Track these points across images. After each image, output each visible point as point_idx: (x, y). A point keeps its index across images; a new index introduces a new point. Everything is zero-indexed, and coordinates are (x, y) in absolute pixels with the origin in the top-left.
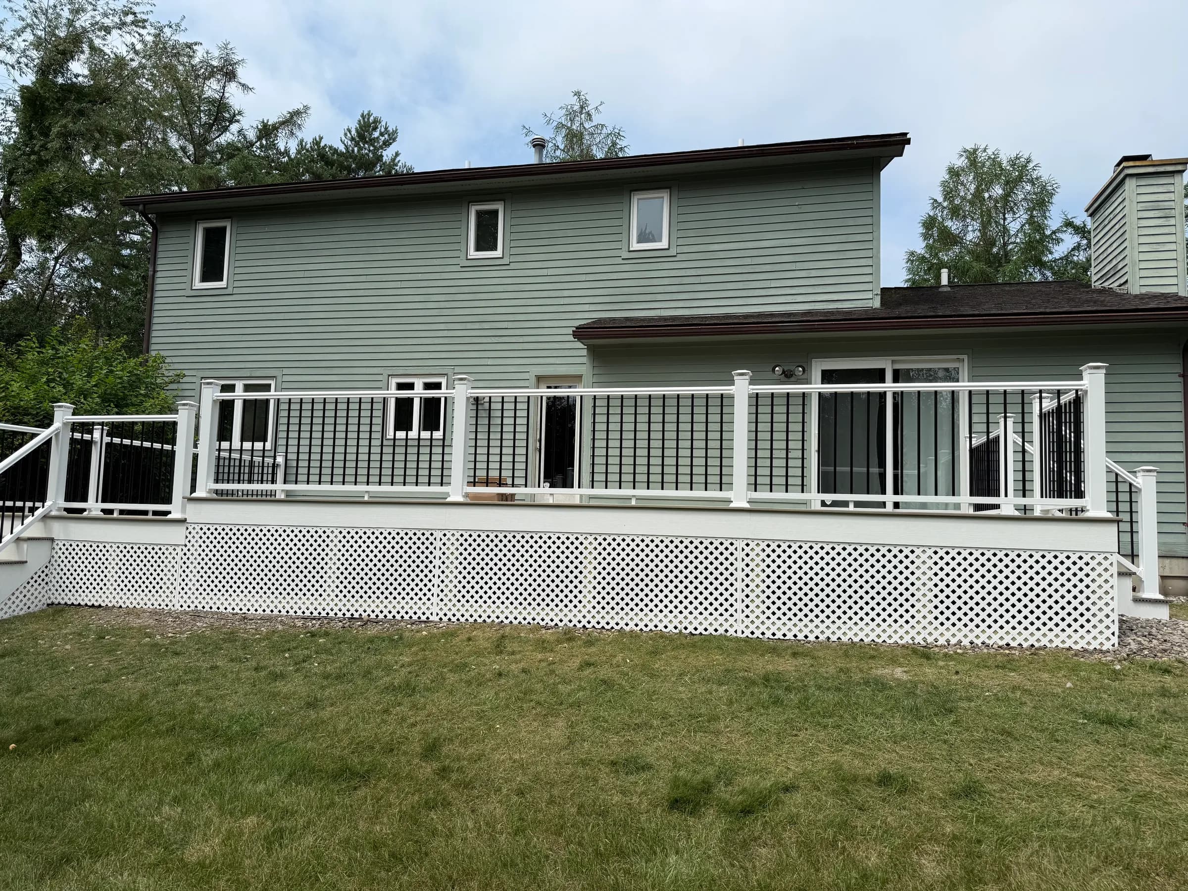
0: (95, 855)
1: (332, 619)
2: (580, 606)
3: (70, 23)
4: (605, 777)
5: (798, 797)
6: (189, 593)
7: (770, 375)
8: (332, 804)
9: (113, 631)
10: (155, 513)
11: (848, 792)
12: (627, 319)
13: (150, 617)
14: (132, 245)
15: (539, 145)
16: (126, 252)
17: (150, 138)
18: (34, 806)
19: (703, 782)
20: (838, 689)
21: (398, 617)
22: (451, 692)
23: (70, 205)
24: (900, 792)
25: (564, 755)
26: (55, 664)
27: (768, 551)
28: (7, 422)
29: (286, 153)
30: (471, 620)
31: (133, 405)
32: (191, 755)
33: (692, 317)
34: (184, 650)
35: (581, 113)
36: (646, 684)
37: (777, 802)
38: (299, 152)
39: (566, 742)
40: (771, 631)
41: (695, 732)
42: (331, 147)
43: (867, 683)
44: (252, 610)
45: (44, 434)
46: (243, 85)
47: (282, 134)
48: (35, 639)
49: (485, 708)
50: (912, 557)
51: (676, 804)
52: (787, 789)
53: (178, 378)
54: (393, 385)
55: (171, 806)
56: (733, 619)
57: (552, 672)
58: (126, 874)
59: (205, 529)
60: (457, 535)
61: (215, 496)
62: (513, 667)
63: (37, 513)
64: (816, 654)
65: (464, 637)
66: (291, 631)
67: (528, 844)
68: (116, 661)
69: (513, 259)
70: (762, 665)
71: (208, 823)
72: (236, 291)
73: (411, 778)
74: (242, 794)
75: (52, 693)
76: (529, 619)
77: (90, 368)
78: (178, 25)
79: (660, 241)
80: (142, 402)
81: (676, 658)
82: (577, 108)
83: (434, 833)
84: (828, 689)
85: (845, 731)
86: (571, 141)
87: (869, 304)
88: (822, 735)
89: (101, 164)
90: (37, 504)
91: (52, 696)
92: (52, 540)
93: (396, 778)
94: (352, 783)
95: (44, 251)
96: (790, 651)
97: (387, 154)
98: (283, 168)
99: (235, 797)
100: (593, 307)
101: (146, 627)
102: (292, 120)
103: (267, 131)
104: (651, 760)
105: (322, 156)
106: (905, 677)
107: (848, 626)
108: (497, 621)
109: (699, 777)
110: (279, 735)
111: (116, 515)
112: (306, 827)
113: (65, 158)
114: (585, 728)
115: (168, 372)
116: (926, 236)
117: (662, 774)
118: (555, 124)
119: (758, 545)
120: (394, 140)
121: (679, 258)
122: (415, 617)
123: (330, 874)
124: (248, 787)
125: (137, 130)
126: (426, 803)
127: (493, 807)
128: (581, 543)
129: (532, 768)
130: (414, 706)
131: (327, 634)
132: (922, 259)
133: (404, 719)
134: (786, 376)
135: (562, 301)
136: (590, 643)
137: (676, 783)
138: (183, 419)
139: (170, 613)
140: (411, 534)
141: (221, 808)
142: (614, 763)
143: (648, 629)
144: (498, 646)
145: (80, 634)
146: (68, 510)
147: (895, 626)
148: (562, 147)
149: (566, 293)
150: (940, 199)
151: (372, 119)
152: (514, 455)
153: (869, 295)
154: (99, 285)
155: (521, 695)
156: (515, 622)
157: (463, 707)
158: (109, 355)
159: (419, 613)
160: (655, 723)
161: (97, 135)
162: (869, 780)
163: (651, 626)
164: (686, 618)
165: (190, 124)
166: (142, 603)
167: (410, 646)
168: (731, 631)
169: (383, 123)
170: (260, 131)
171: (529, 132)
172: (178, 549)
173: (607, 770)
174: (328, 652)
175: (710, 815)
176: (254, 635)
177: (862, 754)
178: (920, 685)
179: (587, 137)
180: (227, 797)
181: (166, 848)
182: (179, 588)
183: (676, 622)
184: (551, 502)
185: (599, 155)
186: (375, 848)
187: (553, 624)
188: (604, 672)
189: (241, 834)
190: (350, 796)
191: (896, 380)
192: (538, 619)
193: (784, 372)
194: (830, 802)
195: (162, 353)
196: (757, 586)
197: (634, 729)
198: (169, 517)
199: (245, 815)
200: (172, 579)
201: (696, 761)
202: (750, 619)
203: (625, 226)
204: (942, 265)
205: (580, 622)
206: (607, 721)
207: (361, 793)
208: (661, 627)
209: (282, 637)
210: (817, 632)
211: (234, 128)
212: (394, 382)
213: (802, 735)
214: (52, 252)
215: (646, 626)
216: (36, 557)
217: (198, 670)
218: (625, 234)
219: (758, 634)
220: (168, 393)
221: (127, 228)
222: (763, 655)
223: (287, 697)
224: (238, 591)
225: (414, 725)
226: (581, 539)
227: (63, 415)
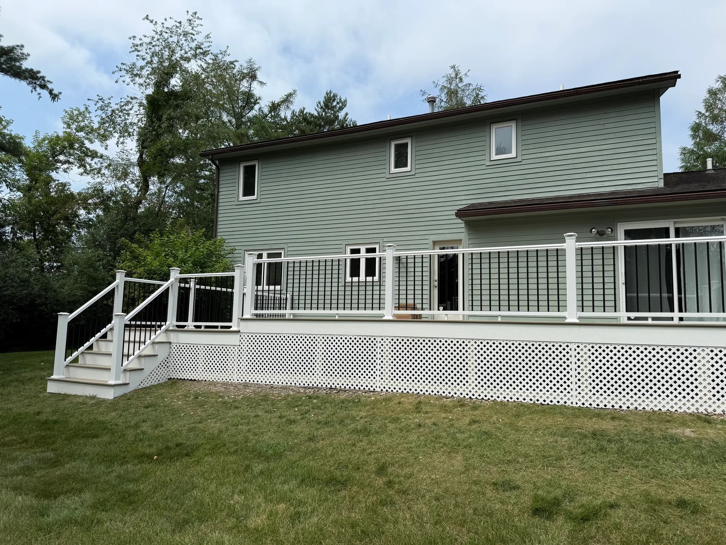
0: (201, 520)
1: (320, 389)
2: (467, 385)
3: (170, 59)
4: (489, 492)
5: (620, 512)
6: (242, 373)
7: (589, 234)
8: (327, 499)
9: (203, 394)
10: (222, 327)
11: (655, 511)
12: (490, 203)
13: (221, 386)
14: (205, 177)
15: (432, 101)
16: (202, 181)
17: (212, 117)
18: (168, 491)
19: (555, 499)
20: (645, 442)
21: (357, 388)
22: (391, 435)
23: (173, 157)
24: (693, 513)
25: (463, 477)
26: (174, 412)
27: (593, 350)
28: (146, 278)
29: (285, 119)
30: (400, 391)
31: (209, 267)
32: (248, 467)
33: (533, 200)
34: (240, 405)
35: (456, 78)
36: (513, 436)
37: (605, 515)
38: (292, 118)
39: (463, 470)
40: (596, 403)
41: (547, 466)
42: (310, 114)
43: (665, 438)
44: (276, 383)
45: (166, 285)
46: (261, 82)
47: (282, 108)
48: (163, 398)
49: (412, 446)
50: (695, 354)
51: (537, 512)
52: (612, 506)
53: (232, 251)
54: (348, 251)
55: (238, 495)
56: (570, 395)
57: (452, 425)
58: (217, 532)
59: (250, 336)
60: (390, 340)
61: (255, 317)
62: (427, 421)
63: (163, 328)
64: (629, 418)
65: (397, 401)
66: (298, 395)
67: (443, 531)
68: (205, 411)
69: (417, 171)
70: (591, 425)
71: (259, 506)
72: (262, 201)
73: (370, 485)
74: (276, 490)
75: (173, 429)
76: (435, 392)
77: (187, 247)
78: (225, 52)
79: (511, 152)
80: (214, 265)
81: (532, 419)
82: (453, 75)
83: (386, 520)
84: (638, 442)
85: (651, 470)
86: (450, 96)
87: (656, 185)
88: (635, 472)
89: (188, 134)
90: (163, 323)
91: (173, 430)
92: (170, 343)
93: (362, 486)
94: (337, 487)
95: (161, 183)
96: (609, 416)
97: (341, 115)
98: (283, 128)
99: (272, 492)
100: (467, 197)
101: (221, 392)
102: (287, 99)
103: (274, 107)
104: (519, 483)
105: (305, 119)
106: (693, 435)
107: (650, 400)
108: (415, 392)
109: (552, 496)
110: (293, 457)
111: (203, 329)
112: (312, 512)
113: (170, 132)
114: (476, 461)
115: (226, 248)
116: (694, 137)
117: (527, 492)
118: (440, 86)
119: (585, 346)
120: (345, 106)
121: (523, 162)
122: (367, 389)
123: (327, 540)
124: (279, 486)
125: (206, 113)
126: (381, 502)
127: (420, 507)
128: (467, 345)
129: (444, 484)
130: (370, 442)
131: (317, 397)
132: (692, 152)
133: (364, 450)
134: (600, 235)
135: (448, 195)
136: (475, 408)
137: (536, 498)
138: (237, 274)
139: (232, 384)
140: (363, 339)
141: (265, 498)
142: (495, 484)
143: (512, 400)
144: (417, 408)
145: (185, 396)
146: (178, 326)
147: (684, 401)
148: (445, 100)
149: (450, 190)
150: (703, 111)
151: (332, 95)
152: (422, 290)
153: (656, 179)
154: (188, 200)
155: (434, 439)
156: (427, 393)
157: (399, 444)
158: (196, 239)
159: (369, 386)
160: (520, 460)
161: (186, 118)
162: (670, 503)
163: (514, 398)
164: (538, 393)
165: (233, 107)
166: (217, 378)
167: (365, 406)
168: (569, 403)
169: (339, 97)
170: (270, 107)
171: (424, 93)
172: (236, 348)
173: (491, 488)
174: (319, 408)
175: (560, 520)
176: (277, 397)
177: (663, 486)
178: (704, 441)
179: (460, 93)
180: (268, 492)
181: (237, 519)
182: (236, 370)
183: (531, 396)
184: (446, 319)
185: (468, 102)
186: (353, 527)
187: (450, 395)
188: (486, 427)
189: (277, 513)
190: (336, 495)
191: (677, 235)
192: (441, 392)
193: (598, 232)
194: (643, 516)
195: (224, 237)
196: (586, 373)
197: (507, 463)
198: (231, 329)
199: (278, 503)
200: (233, 365)
201: (549, 485)
202: (581, 395)
203: (488, 145)
204: (707, 155)
205: (467, 394)
206: (489, 458)
207: (343, 493)
208: (521, 399)
209: (293, 399)
210: (628, 404)
211: (257, 107)
212: (349, 249)
213: (621, 471)
214: (165, 183)
215: (511, 398)
216: (162, 352)
217: (248, 417)
218: (488, 150)
219: (587, 404)
220: (227, 260)
221: (203, 167)
222: (591, 418)
223: (297, 434)
224: (268, 372)
225: (370, 454)
226: (466, 342)
227: (175, 274)
